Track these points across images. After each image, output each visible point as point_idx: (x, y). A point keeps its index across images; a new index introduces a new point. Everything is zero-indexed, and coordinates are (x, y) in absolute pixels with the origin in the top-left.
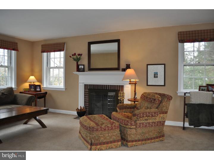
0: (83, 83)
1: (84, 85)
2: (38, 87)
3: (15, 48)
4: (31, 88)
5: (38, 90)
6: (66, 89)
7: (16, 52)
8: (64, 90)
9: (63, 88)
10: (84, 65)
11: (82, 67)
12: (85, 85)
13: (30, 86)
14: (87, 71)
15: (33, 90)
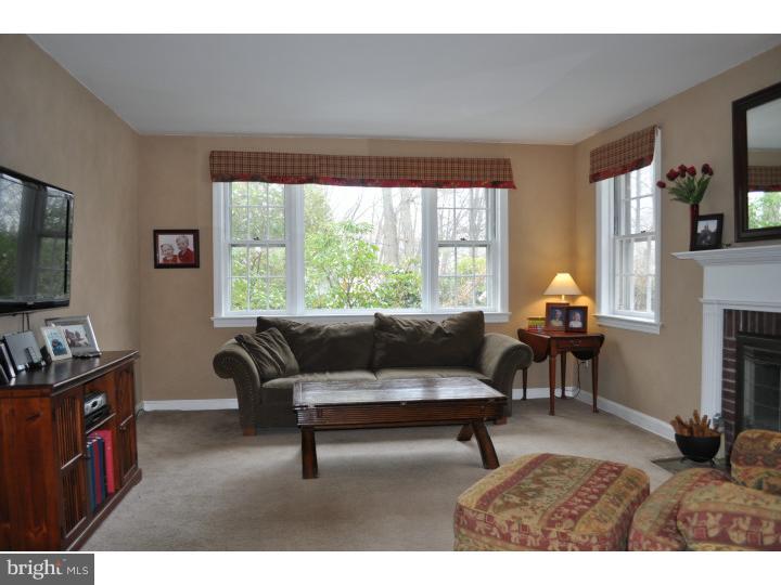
0: (719, 303)
1: (722, 313)
2: (578, 315)
3: (501, 179)
4: (552, 318)
5: (576, 324)
6: (662, 327)
7: (506, 190)
8: (657, 331)
9: (653, 321)
10: (720, 218)
11: (712, 226)
12: (728, 314)
13: (551, 308)
14: (729, 246)
15: (557, 323)
